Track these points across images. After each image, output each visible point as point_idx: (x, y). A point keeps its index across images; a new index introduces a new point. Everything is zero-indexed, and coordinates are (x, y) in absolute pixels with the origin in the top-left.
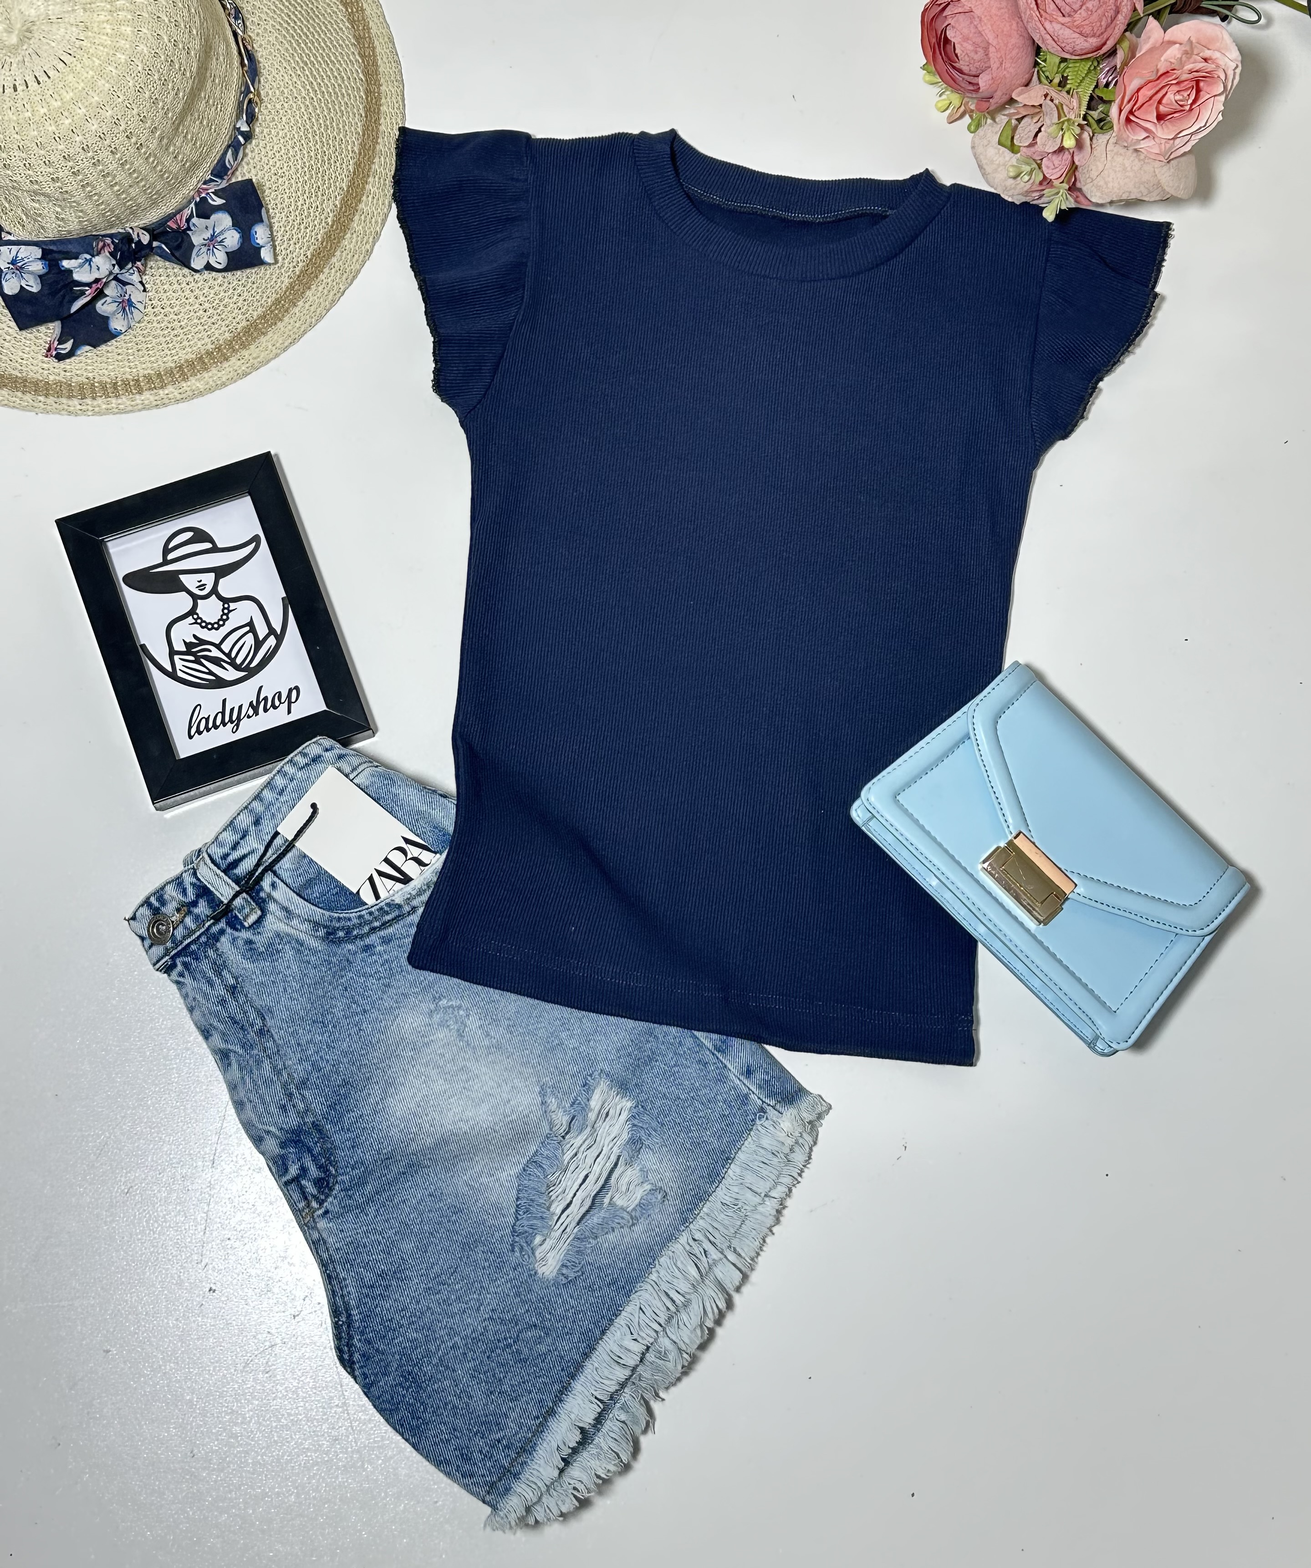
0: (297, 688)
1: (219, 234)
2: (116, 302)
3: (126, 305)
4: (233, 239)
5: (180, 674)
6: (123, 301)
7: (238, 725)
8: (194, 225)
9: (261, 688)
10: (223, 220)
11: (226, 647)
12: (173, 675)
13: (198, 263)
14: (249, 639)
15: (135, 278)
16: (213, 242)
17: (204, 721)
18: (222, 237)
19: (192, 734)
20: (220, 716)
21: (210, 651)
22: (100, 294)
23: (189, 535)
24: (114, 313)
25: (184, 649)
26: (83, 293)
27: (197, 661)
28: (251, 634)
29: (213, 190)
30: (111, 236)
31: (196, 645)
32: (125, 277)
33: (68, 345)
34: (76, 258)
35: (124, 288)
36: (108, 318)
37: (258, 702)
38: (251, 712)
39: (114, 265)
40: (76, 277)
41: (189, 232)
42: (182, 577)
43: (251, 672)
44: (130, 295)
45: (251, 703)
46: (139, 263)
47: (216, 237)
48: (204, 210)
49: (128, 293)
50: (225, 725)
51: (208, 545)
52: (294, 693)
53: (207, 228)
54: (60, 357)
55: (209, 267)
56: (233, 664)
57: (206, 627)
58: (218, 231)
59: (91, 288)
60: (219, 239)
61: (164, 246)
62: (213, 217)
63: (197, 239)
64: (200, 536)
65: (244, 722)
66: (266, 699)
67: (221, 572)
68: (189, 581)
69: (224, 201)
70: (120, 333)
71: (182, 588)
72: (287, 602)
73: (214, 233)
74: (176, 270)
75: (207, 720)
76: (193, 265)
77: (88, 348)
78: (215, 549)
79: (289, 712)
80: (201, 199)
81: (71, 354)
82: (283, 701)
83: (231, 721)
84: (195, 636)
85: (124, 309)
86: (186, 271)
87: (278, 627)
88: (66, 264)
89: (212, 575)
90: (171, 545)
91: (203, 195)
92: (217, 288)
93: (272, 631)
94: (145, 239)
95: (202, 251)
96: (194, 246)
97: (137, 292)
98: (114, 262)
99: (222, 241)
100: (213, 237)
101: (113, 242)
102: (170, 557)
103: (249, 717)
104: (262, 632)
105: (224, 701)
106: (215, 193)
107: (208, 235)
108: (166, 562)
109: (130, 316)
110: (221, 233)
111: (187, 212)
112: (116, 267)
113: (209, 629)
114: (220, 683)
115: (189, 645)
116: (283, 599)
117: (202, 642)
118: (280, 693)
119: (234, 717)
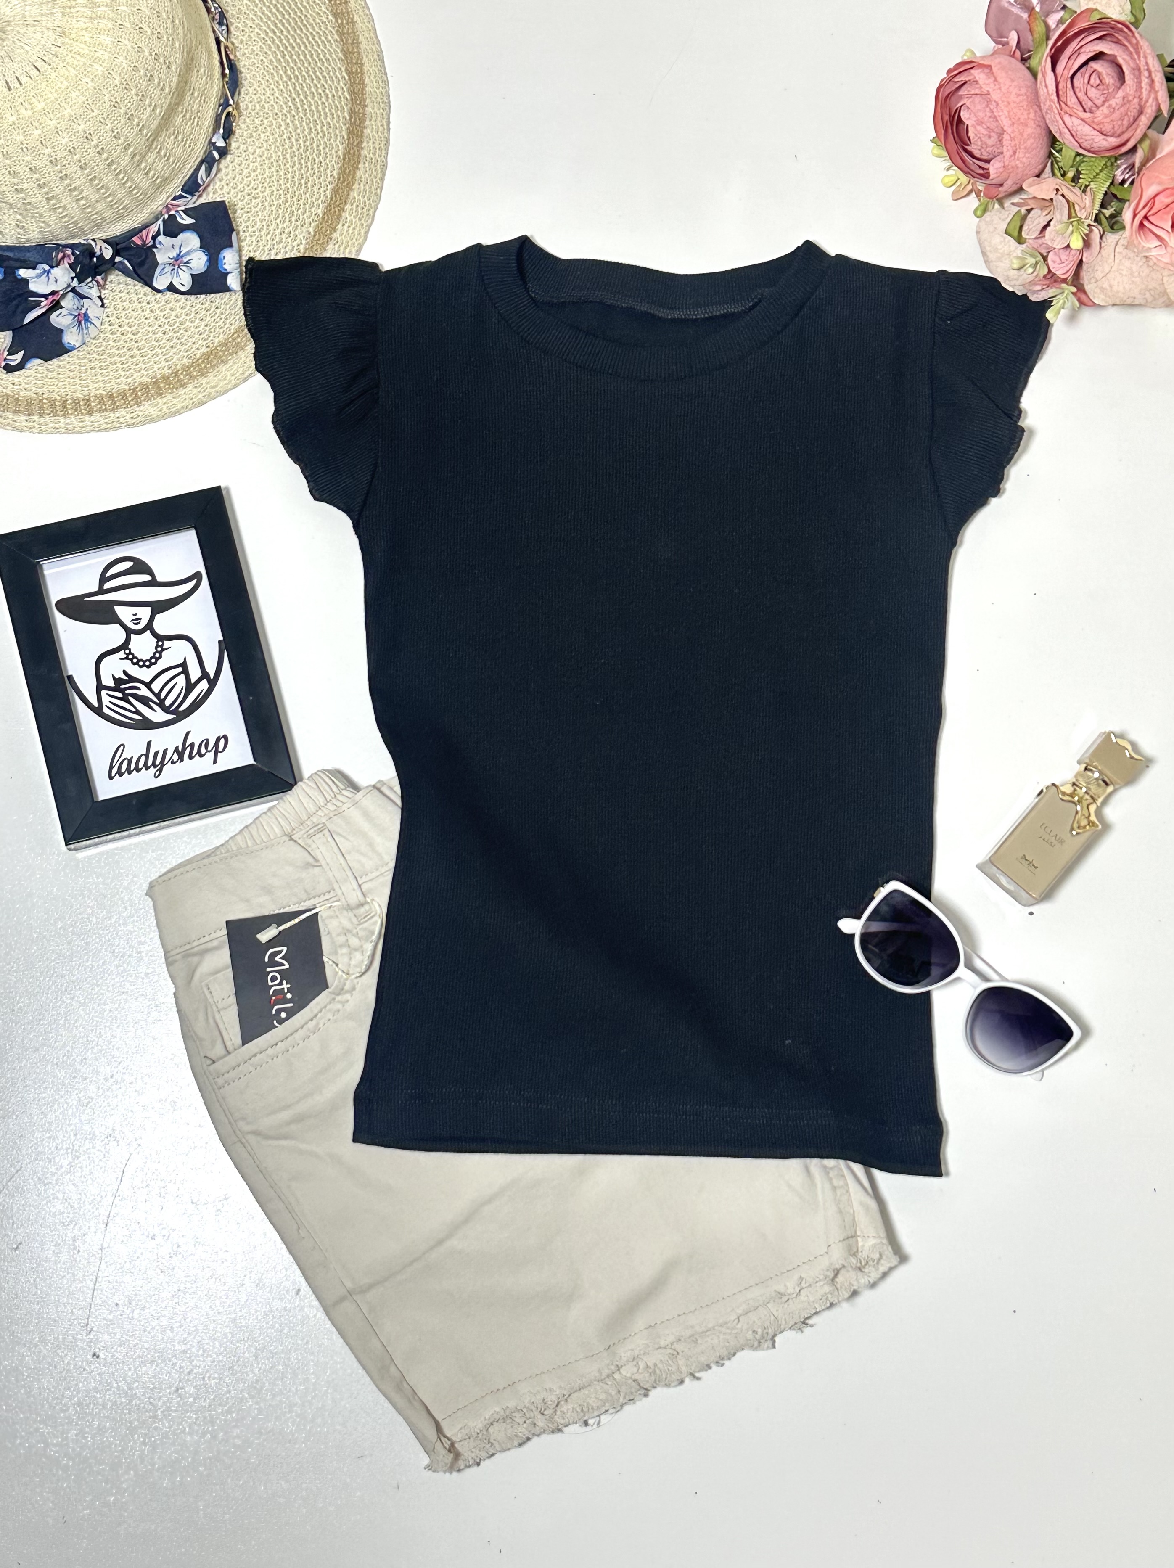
0: (225, 737)
1: (185, 255)
2: (72, 314)
3: (82, 319)
4: (199, 262)
5: (106, 711)
6: (79, 315)
7: (161, 770)
8: (160, 243)
9: (188, 734)
10: (191, 241)
11: (156, 686)
12: (98, 711)
13: (160, 282)
14: (181, 681)
15: (94, 292)
16: (179, 262)
17: (126, 762)
18: (188, 258)
19: (113, 774)
20: (143, 759)
21: (139, 689)
22: (56, 306)
23: (129, 564)
24: (68, 327)
25: (112, 684)
26: (38, 304)
27: (125, 699)
28: (183, 677)
29: (183, 208)
30: (72, 246)
31: (126, 682)
32: (83, 289)
33: (19, 357)
34: (34, 268)
35: (82, 301)
36: (62, 331)
37: (184, 748)
38: (175, 757)
39: (73, 278)
40: (32, 287)
41: (154, 250)
42: (117, 609)
43: (180, 716)
44: (87, 309)
45: (177, 748)
46: (99, 278)
47: (182, 257)
48: (172, 229)
49: (86, 306)
50: (147, 768)
51: (147, 578)
52: (222, 741)
53: (173, 246)
54: (9, 369)
55: (171, 288)
56: (161, 704)
57: (137, 663)
58: (184, 250)
59: (47, 299)
60: (185, 260)
61: (126, 262)
62: (181, 236)
63: (161, 257)
64: (140, 567)
65: (168, 768)
66: (192, 745)
67: (159, 607)
68: (125, 614)
69: (194, 221)
70: (73, 348)
71: (116, 620)
72: (223, 645)
73: (180, 252)
74: (137, 288)
75: (130, 761)
76: (155, 284)
77: (39, 361)
78: (153, 583)
79: (215, 762)
80: (169, 216)
81: (20, 366)
82: (209, 749)
83: (155, 766)
84: (125, 672)
85: (80, 323)
86: (147, 289)
87: (211, 671)
88: (23, 273)
89: (148, 610)
90: (109, 574)
91: (172, 212)
92: (178, 309)
93: (205, 675)
94: (108, 253)
95: (166, 270)
96: (158, 264)
97: (95, 307)
98: (74, 275)
99: (187, 262)
100: (178, 257)
101: (73, 254)
102: (108, 585)
103: (173, 763)
104: (195, 673)
105: (149, 743)
106: (185, 212)
107: (173, 254)
108: (101, 591)
109: (85, 331)
110: (188, 253)
111: (154, 229)
112: (75, 279)
113: (141, 667)
114: (146, 724)
115: (118, 681)
116: (220, 642)
117: (132, 679)
118: (207, 740)
119: (158, 762)
